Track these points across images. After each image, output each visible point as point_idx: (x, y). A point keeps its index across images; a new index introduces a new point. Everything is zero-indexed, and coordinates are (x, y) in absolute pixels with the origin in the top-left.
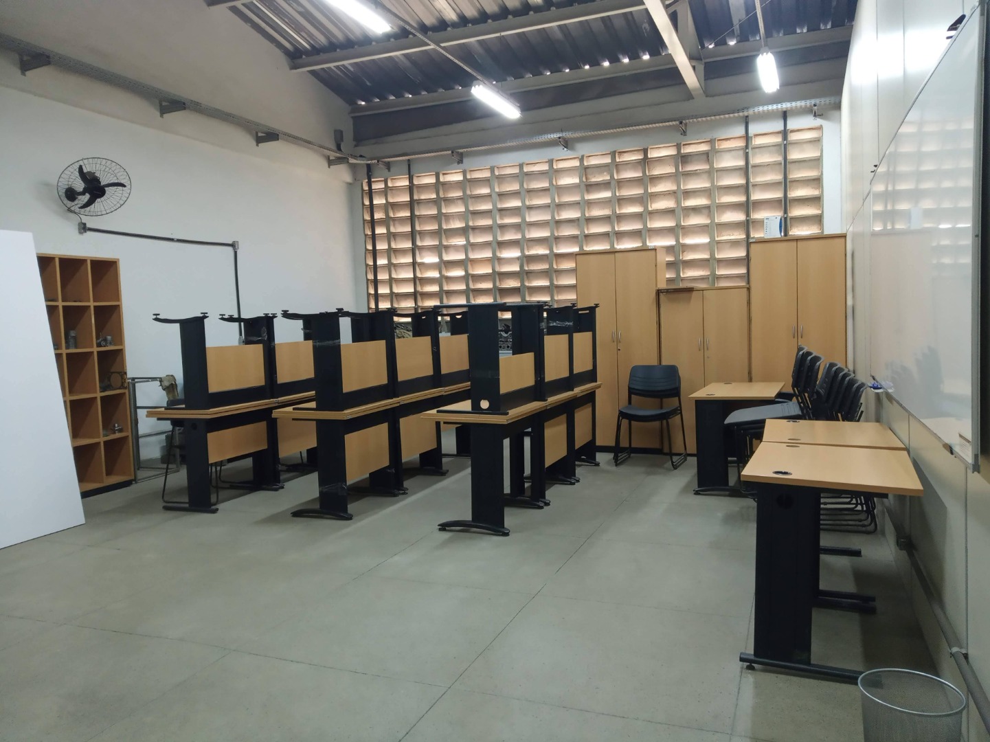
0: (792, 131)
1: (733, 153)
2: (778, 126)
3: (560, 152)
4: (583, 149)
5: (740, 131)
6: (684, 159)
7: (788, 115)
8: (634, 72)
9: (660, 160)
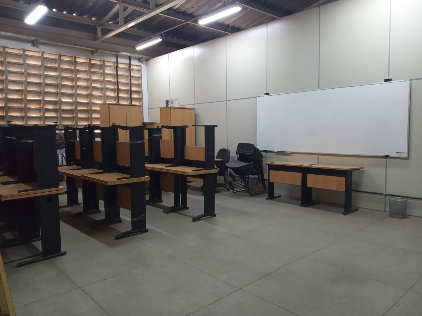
0: (133, 65)
1: (111, 68)
2: (127, 61)
3: (29, 46)
4: (43, 48)
5: (114, 60)
6: (92, 66)
7: (131, 58)
8: (69, 20)
9: (81, 63)
